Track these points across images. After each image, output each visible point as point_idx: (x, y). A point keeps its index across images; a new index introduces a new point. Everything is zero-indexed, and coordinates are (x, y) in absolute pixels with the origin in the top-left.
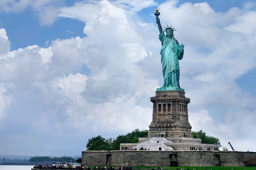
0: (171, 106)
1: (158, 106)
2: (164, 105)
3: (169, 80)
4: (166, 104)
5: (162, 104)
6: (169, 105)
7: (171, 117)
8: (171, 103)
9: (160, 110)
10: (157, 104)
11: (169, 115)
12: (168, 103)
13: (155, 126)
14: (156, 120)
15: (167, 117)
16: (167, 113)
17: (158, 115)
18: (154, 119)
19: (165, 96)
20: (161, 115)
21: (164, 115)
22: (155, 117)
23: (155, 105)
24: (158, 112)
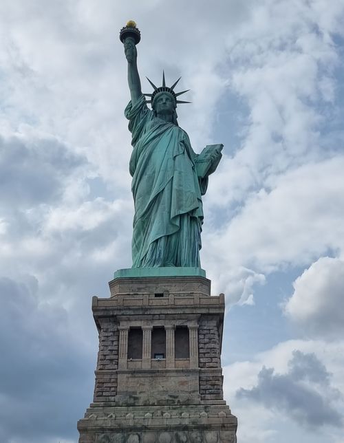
0: (193, 335)
1: (124, 335)
2: (158, 332)
3: (168, 245)
4: (169, 325)
5: (147, 327)
6: (181, 332)
7: (193, 382)
8: (190, 325)
9: (134, 352)
10: (125, 325)
11: (182, 374)
12: (178, 323)
13: (109, 424)
14: (117, 398)
15: (173, 383)
16: (171, 367)
17: (126, 375)
18: (104, 394)
19: (161, 295)
20: (140, 375)
21: (157, 374)
22: (110, 385)
23: (111, 333)
24: (123, 360)
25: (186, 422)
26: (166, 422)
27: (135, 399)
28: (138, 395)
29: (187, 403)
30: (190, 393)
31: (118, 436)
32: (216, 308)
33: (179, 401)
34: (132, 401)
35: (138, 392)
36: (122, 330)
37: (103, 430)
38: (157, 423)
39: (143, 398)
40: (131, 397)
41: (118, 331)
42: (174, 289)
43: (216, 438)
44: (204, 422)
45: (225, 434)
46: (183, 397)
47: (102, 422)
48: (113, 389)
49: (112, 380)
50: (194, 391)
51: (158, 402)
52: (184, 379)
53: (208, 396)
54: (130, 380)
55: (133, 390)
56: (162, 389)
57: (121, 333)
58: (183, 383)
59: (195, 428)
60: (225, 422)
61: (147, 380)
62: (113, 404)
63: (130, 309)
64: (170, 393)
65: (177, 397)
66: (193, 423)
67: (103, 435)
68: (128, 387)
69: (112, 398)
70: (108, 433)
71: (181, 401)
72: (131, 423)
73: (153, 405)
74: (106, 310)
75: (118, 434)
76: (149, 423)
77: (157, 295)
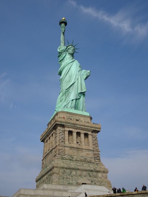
0: (90, 137)
1: (67, 133)
2: (79, 134)
4: (82, 132)
5: (75, 131)
6: (86, 135)
7: (91, 154)
8: (89, 133)
10: (67, 129)
11: (87, 151)
12: (85, 132)
13: (65, 166)
14: (65, 156)
15: (85, 154)
16: (84, 148)
17: (68, 148)
18: (61, 154)
19: (78, 120)
20: (73, 149)
21: (79, 149)
22: (62, 151)
23: (62, 131)
24: (67, 142)
25: (92, 169)
26: (85, 168)
27: (72, 158)
28: (73, 156)
29: (90, 162)
30: (91, 158)
31: (68, 171)
32: (98, 129)
33: (87, 161)
34: (71, 158)
35: (73, 155)
36: (66, 131)
37: (63, 168)
38: (82, 168)
39: (75, 158)
40: (71, 157)
41: (65, 131)
42: (82, 119)
43: (101, 176)
44: (98, 169)
45: (104, 174)
46: (89, 159)
47: (63, 165)
48: (64, 153)
49: (63, 149)
50: (92, 158)
51: (80, 160)
52: (88, 153)
53: (96, 160)
54: (70, 150)
55: (71, 154)
56: (81, 155)
57: (66, 132)
58: (88, 154)
59: (95, 171)
60: (105, 171)
61: (76, 151)
62: (65, 159)
63: (69, 123)
64: (84, 157)
65: (86, 159)
66: (94, 169)
67: (63, 170)
68: (69, 153)
69: (64, 156)
70: (65, 169)
71: (88, 161)
72: (73, 167)
73: (79, 161)
74: (61, 122)
75: (69, 170)
76: (79, 167)
77: (76, 120)
